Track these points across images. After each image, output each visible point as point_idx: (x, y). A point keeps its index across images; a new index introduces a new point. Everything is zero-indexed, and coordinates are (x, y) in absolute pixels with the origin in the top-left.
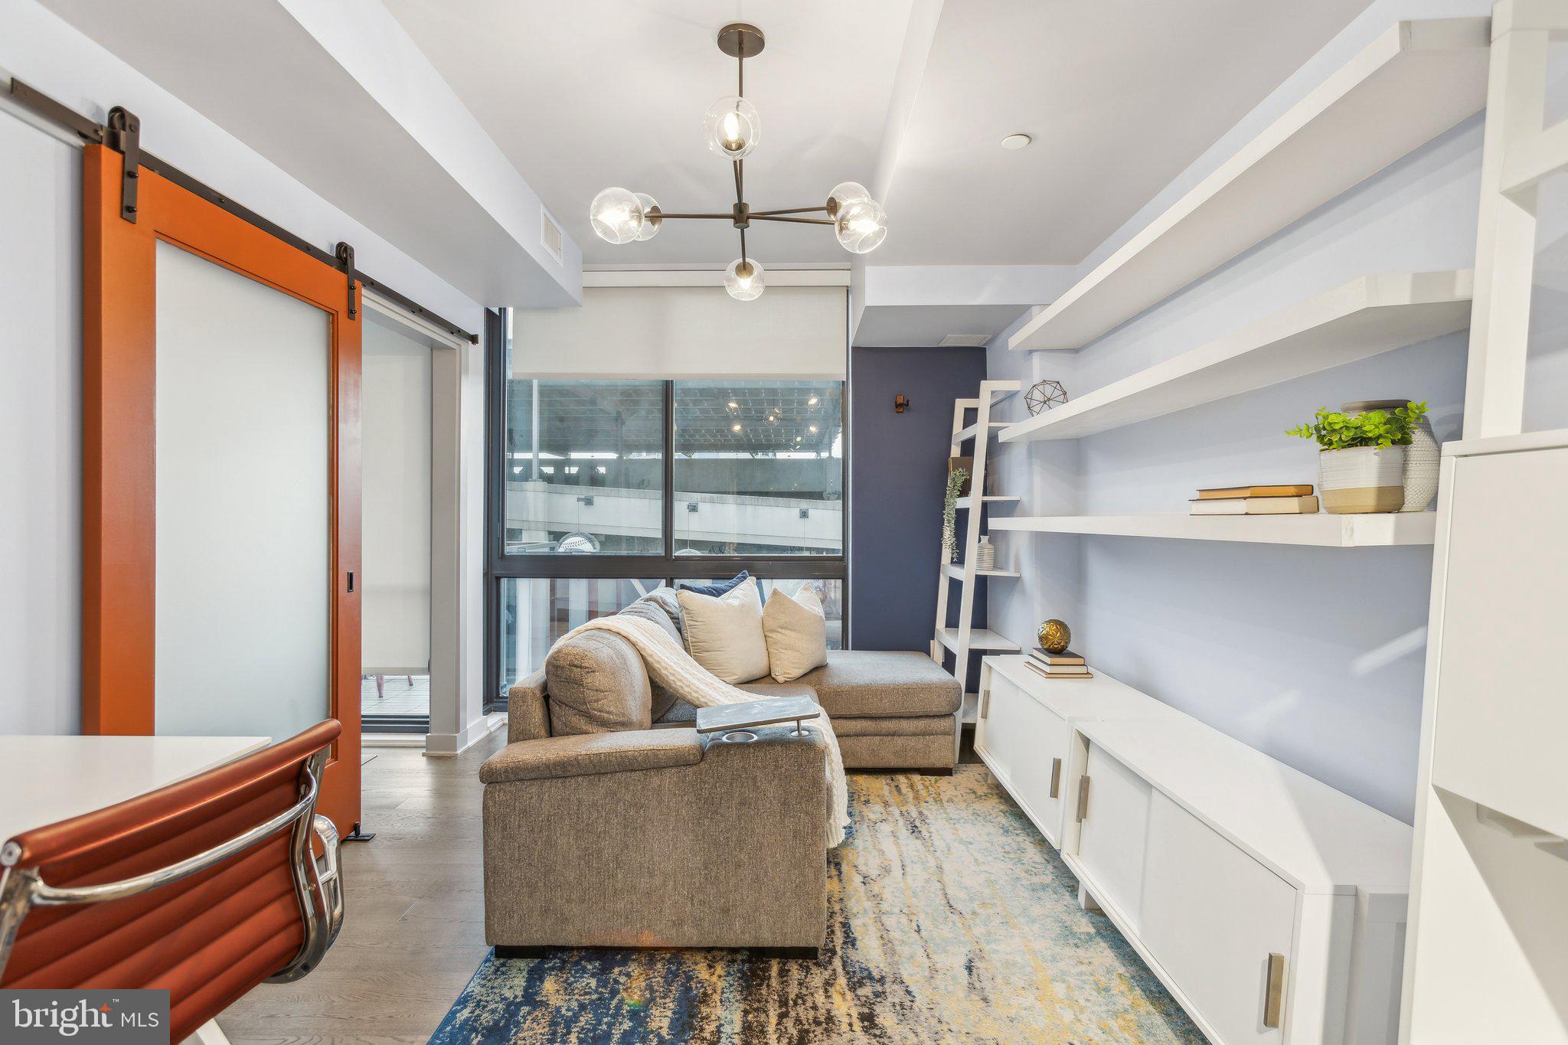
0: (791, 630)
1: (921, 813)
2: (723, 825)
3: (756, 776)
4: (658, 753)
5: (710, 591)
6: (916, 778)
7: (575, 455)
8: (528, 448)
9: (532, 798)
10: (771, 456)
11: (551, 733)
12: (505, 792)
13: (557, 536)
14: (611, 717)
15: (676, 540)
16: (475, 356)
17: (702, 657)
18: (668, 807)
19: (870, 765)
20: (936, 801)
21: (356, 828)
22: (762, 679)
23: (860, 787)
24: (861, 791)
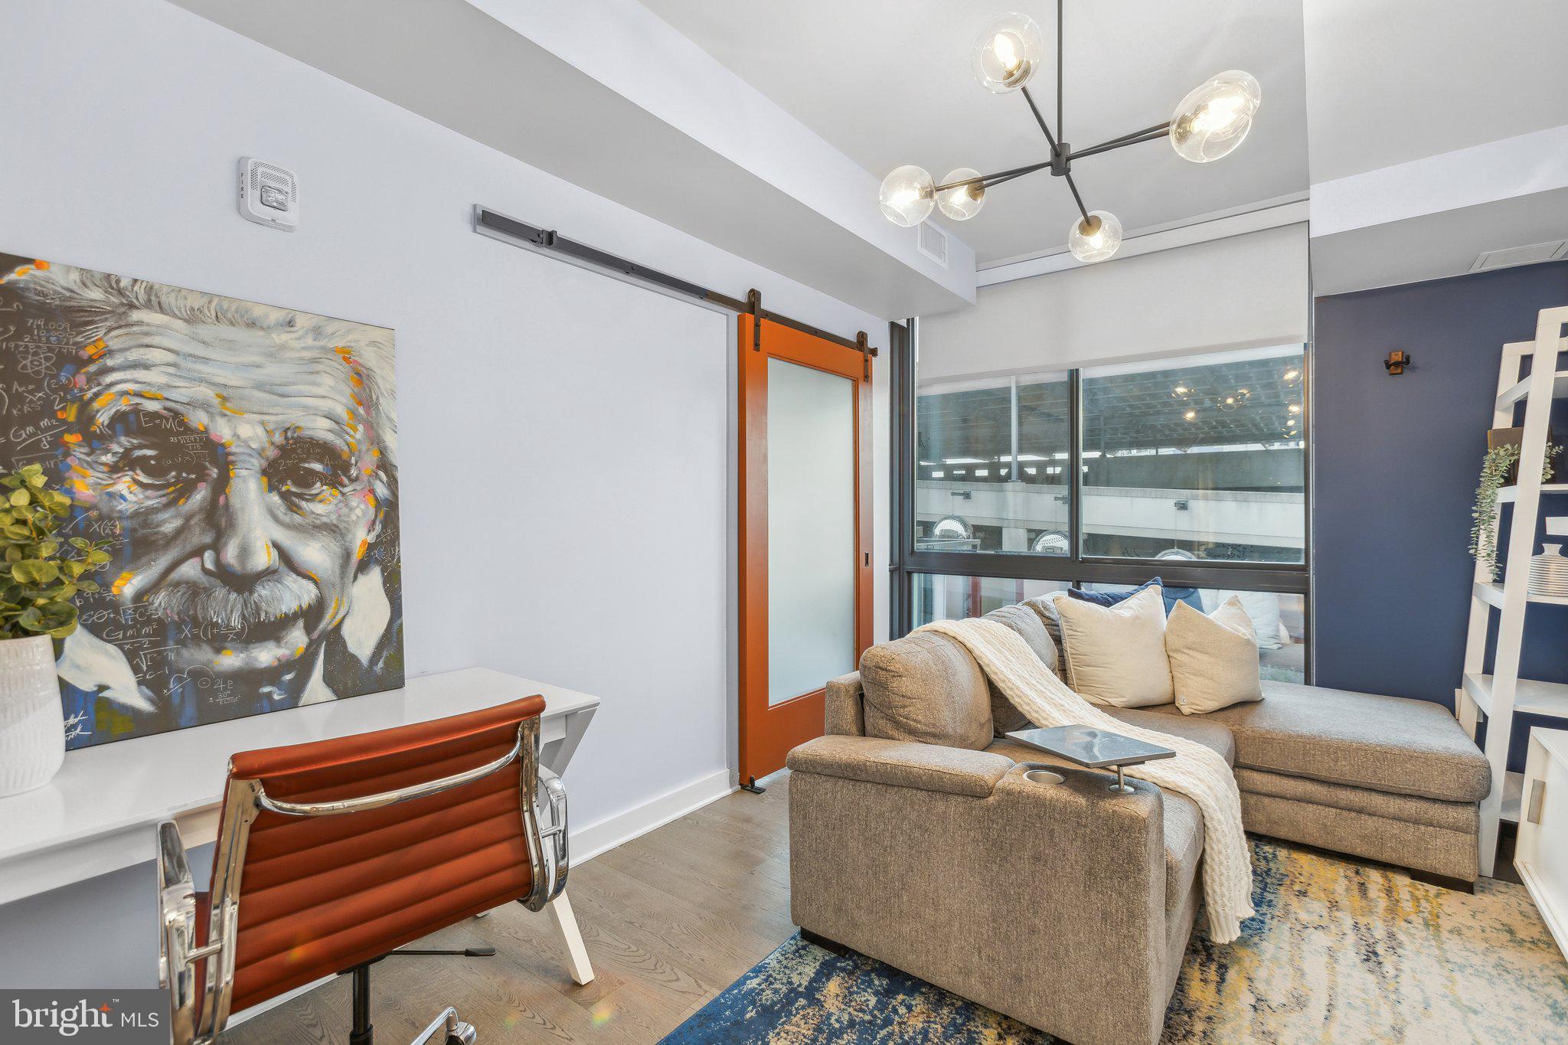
0: (1200, 652)
1: (1391, 936)
2: (1013, 877)
3: (1053, 830)
5: (1104, 598)
6: (1402, 881)
8: (1008, 451)
11: (863, 732)
14: (920, 726)
17: (1081, 671)
18: (953, 838)
19: (1319, 843)
20: (1427, 924)
21: (752, 781)
22: (1161, 707)
23: (1300, 870)
24: (1298, 875)
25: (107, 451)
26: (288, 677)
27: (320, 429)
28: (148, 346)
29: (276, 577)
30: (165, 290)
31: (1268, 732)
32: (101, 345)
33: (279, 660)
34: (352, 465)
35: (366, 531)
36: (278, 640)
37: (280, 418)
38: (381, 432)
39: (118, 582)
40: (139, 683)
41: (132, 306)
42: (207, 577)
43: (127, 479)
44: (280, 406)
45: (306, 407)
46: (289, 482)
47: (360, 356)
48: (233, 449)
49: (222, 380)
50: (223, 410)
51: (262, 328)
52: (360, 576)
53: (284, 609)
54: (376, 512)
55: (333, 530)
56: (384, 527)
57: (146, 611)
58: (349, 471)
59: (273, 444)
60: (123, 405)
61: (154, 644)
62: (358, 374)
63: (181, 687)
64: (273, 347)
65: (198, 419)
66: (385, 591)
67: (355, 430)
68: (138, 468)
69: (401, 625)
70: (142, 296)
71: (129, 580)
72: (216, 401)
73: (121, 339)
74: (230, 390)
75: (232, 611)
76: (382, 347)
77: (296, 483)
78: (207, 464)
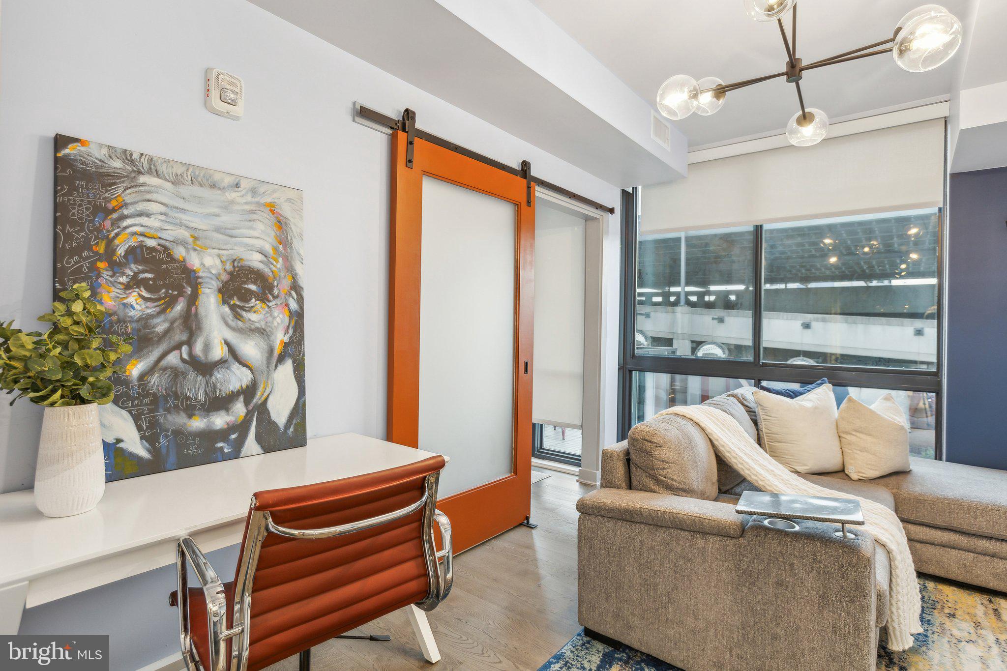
0: (866, 434)
2: (760, 597)
3: (793, 563)
4: (703, 521)
5: (787, 393)
7: (713, 288)
8: (677, 283)
9: (608, 531)
10: (886, 283)
11: (630, 487)
12: (592, 522)
13: (697, 344)
14: (674, 483)
15: (765, 349)
16: (614, 222)
17: (773, 445)
18: (710, 567)
19: (960, 578)
21: (527, 518)
22: (834, 474)
23: (946, 598)
24: (946, 602)
25: (123, 274)
26: (234, 436)
27: (255, 260)
28: (149, 201)
29: (226, 365)
30: (160, 161)
31: (920, 495)
32: (120, 199)
33: (228, 424)
34: (275, 286)
35: (283, 334)
36: (227, 410)
37: (230, 252)
38: (293, 263)
39: (129, 367)
40: (141, 438)
41: (139, 172)
42: (183, 364)
43: (135, 294)
44: (230, 244)
45: (246, 245)
46: (235, 298)
47: (281, 209)
48: (201, 274)
49: (194, 225)
50: (195, 247)
51: (219, 189)
52: (279, 366)
53: (231, 388)
54: (290, 320)
55: (263, 332)
56: (295, 331)
57: (146, 388)
58: (273, 291)
59: (225, 270)
60: (133, 242)
61: (151, 411)
62: (279, 222)
63: (167, 441)
64: (226, 202)
65: (179, 252)
66: (295, 376)
67: (277, 261)
68: (142, 286)
69: (305, 402)
70: (146, 165)
71: (135, 365)
72: (191, 240)
73: (132, 195)
74: (200, 232)
75: (199, 388)
76: (294, 202)
77: (240, 299)
78: (185, 285)
